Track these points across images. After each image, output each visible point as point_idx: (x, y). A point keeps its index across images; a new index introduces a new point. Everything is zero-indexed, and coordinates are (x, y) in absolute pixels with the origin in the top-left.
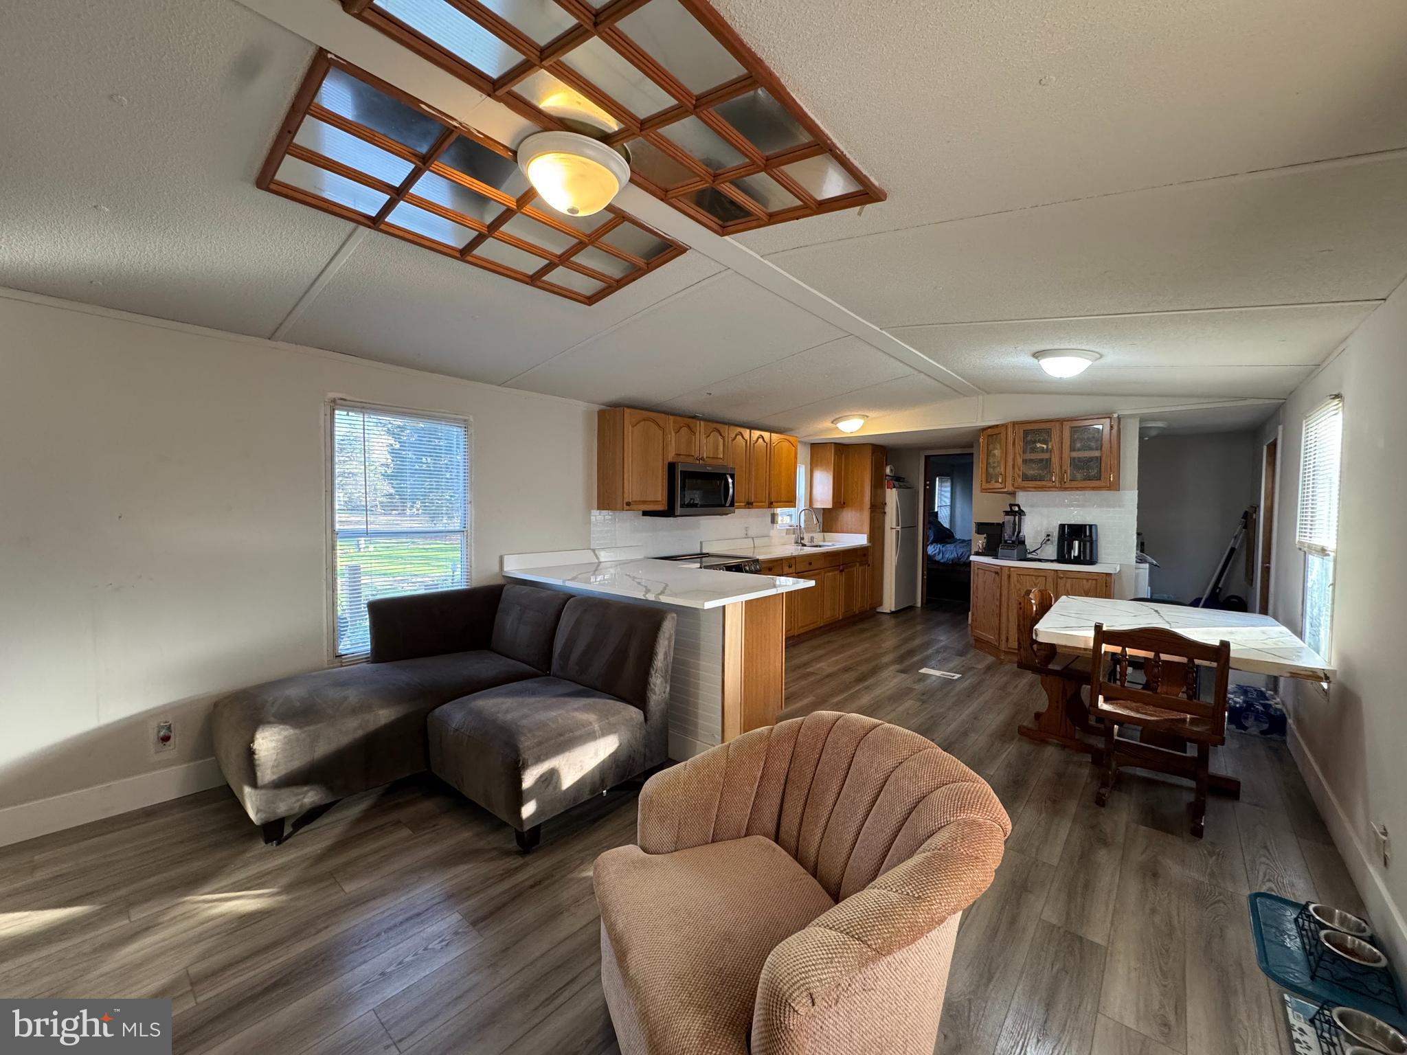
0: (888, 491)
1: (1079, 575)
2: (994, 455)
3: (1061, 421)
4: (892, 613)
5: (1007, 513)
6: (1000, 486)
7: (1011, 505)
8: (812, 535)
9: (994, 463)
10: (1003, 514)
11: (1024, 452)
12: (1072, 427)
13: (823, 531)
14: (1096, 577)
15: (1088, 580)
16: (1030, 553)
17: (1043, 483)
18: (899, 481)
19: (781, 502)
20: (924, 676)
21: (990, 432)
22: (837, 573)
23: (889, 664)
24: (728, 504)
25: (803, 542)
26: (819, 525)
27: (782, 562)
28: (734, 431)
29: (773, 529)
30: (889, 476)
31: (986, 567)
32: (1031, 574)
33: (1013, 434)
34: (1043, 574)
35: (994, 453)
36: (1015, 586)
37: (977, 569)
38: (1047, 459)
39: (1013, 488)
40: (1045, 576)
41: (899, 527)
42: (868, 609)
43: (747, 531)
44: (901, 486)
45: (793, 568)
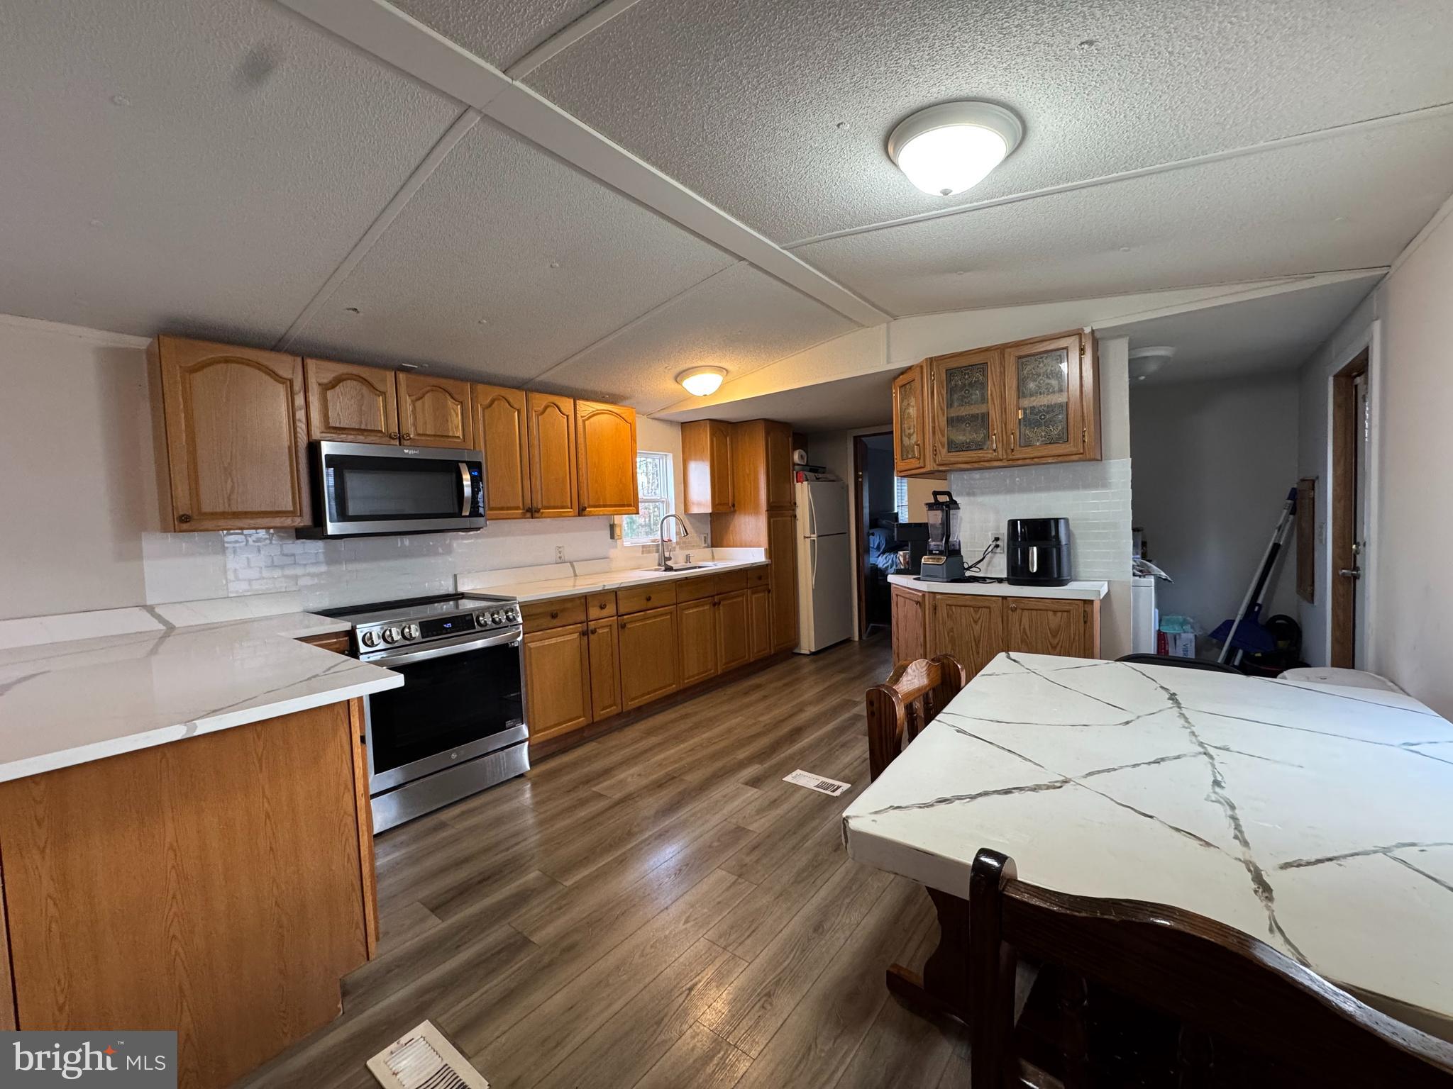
0: (798, 485)
1: (1040, 605)
2: (909, 417)
3: (1002, 349)
4: (813, 654)
5: (931, 507)
6: (914, 463)
7: (935, 494)
8: (687, 552)
9: (909, 429)
10: (925, 508)
11: (950, 405)
12: (1020, 357)
13: (713, 546)
14: (1067, 608)
15: (1055, 612)
16: (968, 569)
17: (980, 454)
18: (815, 470)
19: (605, 506)
20: (785, 792)
21: (902, 380)
22: (706, 607)
23: (742, 765)
24: (468, 514)
25: (669, 563)
26: (703, 538)
27: (584, 600)
28: (486, 394)
29: (616, 547)
30: (798, 465)
31: (907, 593)
32: (968, 603)
33: (931, 378)
34: (986, 604)
35: (909, 414)
36: (944, 624)
37: (897, 595)
38: (983, 415)
39: (935, 466)
40: (989, 608)
41: (815, 535)
42: (772, 652)
43: (560, 552)
44: (817, 479)
45: (610, 609)
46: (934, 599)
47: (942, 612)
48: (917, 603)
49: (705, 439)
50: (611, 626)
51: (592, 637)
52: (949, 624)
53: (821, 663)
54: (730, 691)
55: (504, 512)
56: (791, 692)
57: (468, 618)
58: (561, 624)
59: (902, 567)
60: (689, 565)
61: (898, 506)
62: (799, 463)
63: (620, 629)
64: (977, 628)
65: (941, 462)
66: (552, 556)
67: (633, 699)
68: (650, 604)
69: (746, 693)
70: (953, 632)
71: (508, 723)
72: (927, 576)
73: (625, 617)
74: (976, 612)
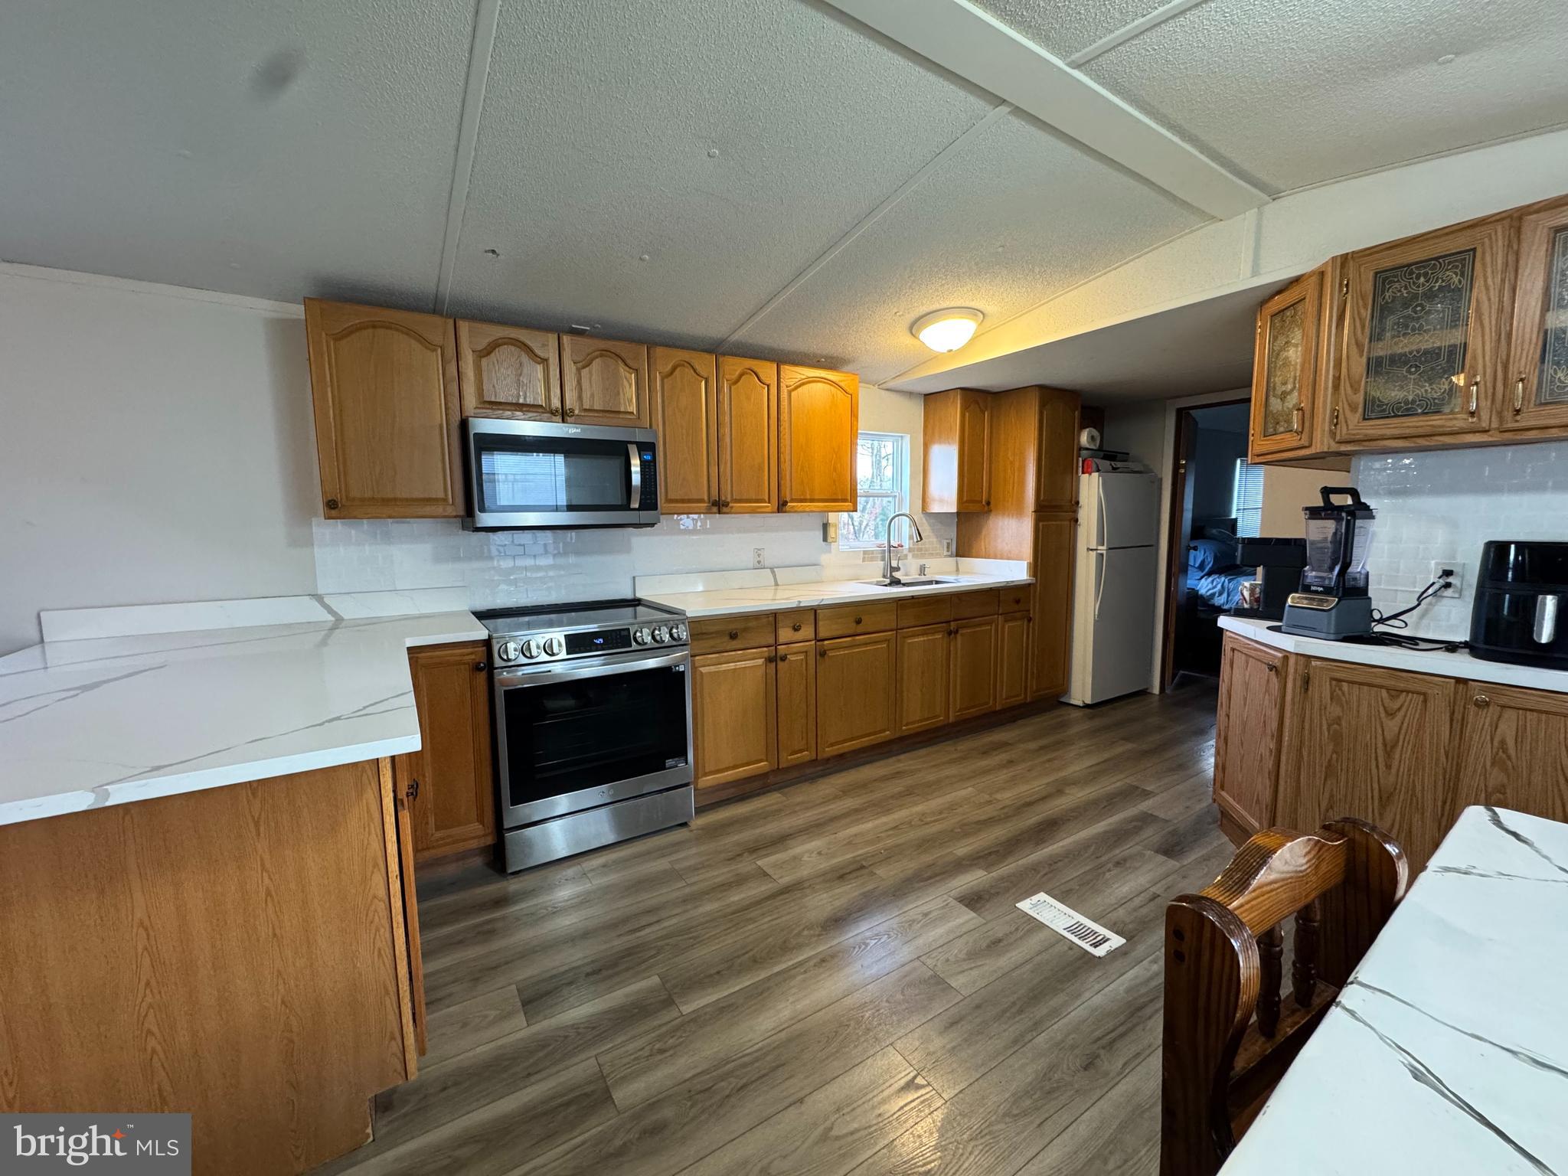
0: (1084, 478)
2: (1287, 363)
4: (1087, 706)
5: (1314, 513)
6: (1291, 440)
7: (1326, 492)
8: (922, 562)
9: (1285, 383)
10: (1303, 516)
11: (1376, 337)
12: (1560, 229)
13: (958, 555)
16: (1382, 621)
17: (1436, 421)
18: (1110, 457)
19: (812, 500)
20: (1017, 929)
21: (1279, 302)
22: (938, 636)
23: (960, 866)
24: (637, 506)
25: (897, 575)
26: (945, 545)
27: (774, 618)
28: (666, 359)
29: (830, 552)
30: (1087, 449)
31: (1253, 651)
32: (1378, 681)
33: (1341, 290)
34: (1417, 687)
35: (1287, 358)
36: (1323, 708)
37: (1233, 650)
38: (1452, 350)
39: (1333, 443)
40: (1425, 694)
41: (1105, 547)
42: (1029, 700)
43: (759, 555)
44: (1114, 469)
45: (807, 632)
46: (1307, 666)
47: (1322, 689)
48: (1272, 668)
49: (954, 414)
50: (806, 652)
51: (781, 664)
52: (1335, 710)
53: (1097, 723)
54: (965, 745)
55: (685, 504)
56: (1049, 761)
57: (623, 633)
58: (742, 647)
59: (1246, 606)
60: (923, 578)
61: (1238, 510)
62: (1088, 446)
63: (818, 657)
64: (1392, 725)
65: (1345, 437)
66: (749, 558)
67: (832, 745)
68: (860, 628)
69: (985, 752)
70: (1339, 724)
71: (669, 762)
72: (1294, 626)
73: (826, 642)
74: (1393, 697)
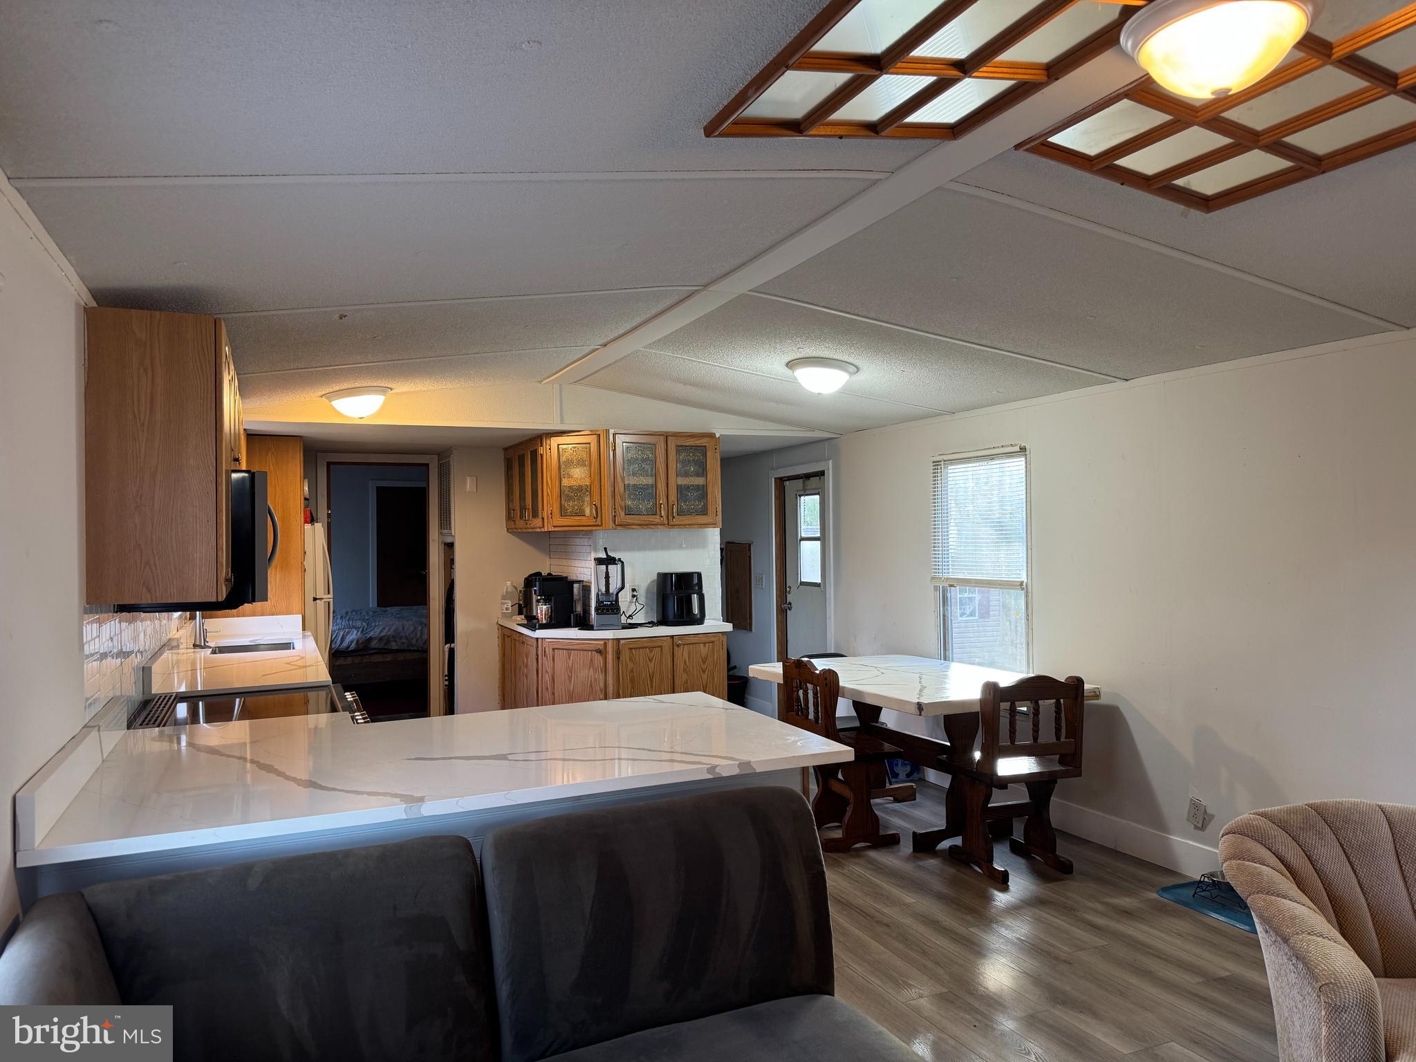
1: (696, 640)
3: (666, 436)
6: (590, 522)
12: (677, 445)
14: (713, 640)
17: (650, 518)
21: (564, 440)
32: (646, 645)
36: (627, 665)
39: (614, 525)
40: (661, 647)
41: (330, 596)
46: (618, 644)
47: (625, 655)
48: (599, 651)
52: (630, 665)
64: (651, 665)
65: (620, 523)
70: (633, 672)
74: (651, 651)
